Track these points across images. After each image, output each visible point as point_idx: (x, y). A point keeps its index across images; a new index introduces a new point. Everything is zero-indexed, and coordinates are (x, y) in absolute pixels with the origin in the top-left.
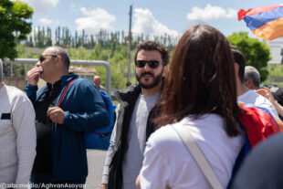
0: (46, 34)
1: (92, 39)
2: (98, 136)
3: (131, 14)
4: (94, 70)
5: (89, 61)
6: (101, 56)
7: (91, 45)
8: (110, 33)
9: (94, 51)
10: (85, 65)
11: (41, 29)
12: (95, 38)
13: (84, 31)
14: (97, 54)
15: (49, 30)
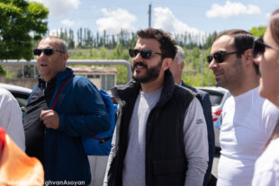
0: (68, 35)
1: (114, 40)
2: (98, 141)
3: (150, 12)
4: (115, 70)
5: (110, 61)
6: (123, 55)
7: (112, 46)
8: (130, 32)
9: (115, 50)
10: (106, 65)
11: (63, 31)
12: (116, 38)
13: (105, 32)
14: (119, 54)
15: (71, 32)
